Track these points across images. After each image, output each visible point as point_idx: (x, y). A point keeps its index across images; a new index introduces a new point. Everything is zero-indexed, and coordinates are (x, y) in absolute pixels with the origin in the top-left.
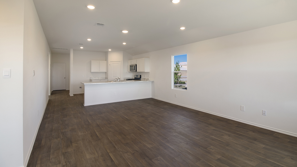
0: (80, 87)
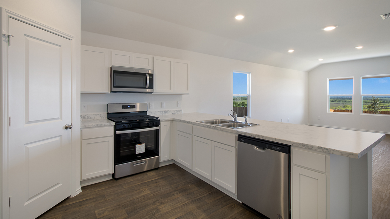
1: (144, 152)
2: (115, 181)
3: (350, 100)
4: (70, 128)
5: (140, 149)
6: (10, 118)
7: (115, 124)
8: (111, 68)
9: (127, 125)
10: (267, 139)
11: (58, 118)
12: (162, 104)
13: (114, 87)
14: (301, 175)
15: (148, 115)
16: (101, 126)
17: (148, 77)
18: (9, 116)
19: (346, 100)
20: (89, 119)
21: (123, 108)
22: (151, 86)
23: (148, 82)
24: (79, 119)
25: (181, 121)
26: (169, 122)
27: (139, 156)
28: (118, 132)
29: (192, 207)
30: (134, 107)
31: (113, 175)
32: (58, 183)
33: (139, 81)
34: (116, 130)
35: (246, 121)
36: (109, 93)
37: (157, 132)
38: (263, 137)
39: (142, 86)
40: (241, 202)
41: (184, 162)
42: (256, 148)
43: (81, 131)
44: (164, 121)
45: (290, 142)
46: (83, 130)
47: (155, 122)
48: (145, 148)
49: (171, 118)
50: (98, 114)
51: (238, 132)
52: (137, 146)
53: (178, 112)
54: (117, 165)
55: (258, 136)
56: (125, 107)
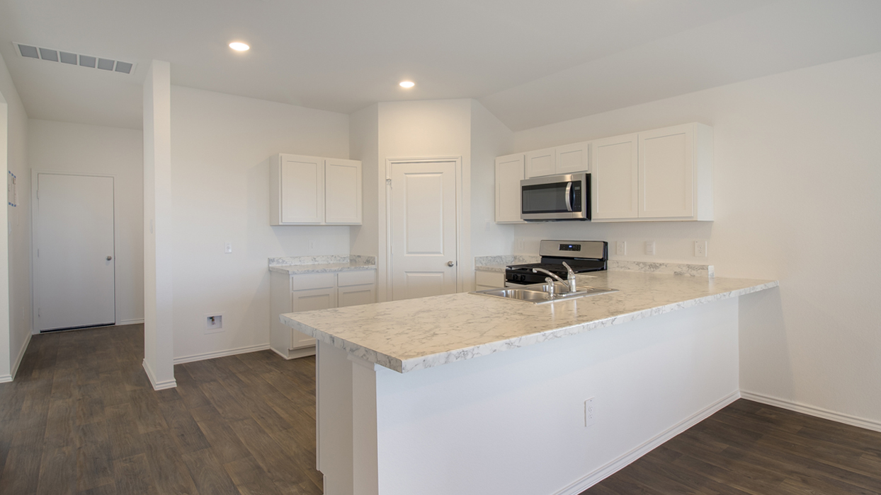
0: (212, 318)
12: (645, 245)
13: (524, 213)
17: (568, 189)
21: (560, 250)
22: (578, 207)
23: (567, 198)
30: (578, 248)
50: (534, 257)
53: (694, 272)
56: (564, 247)
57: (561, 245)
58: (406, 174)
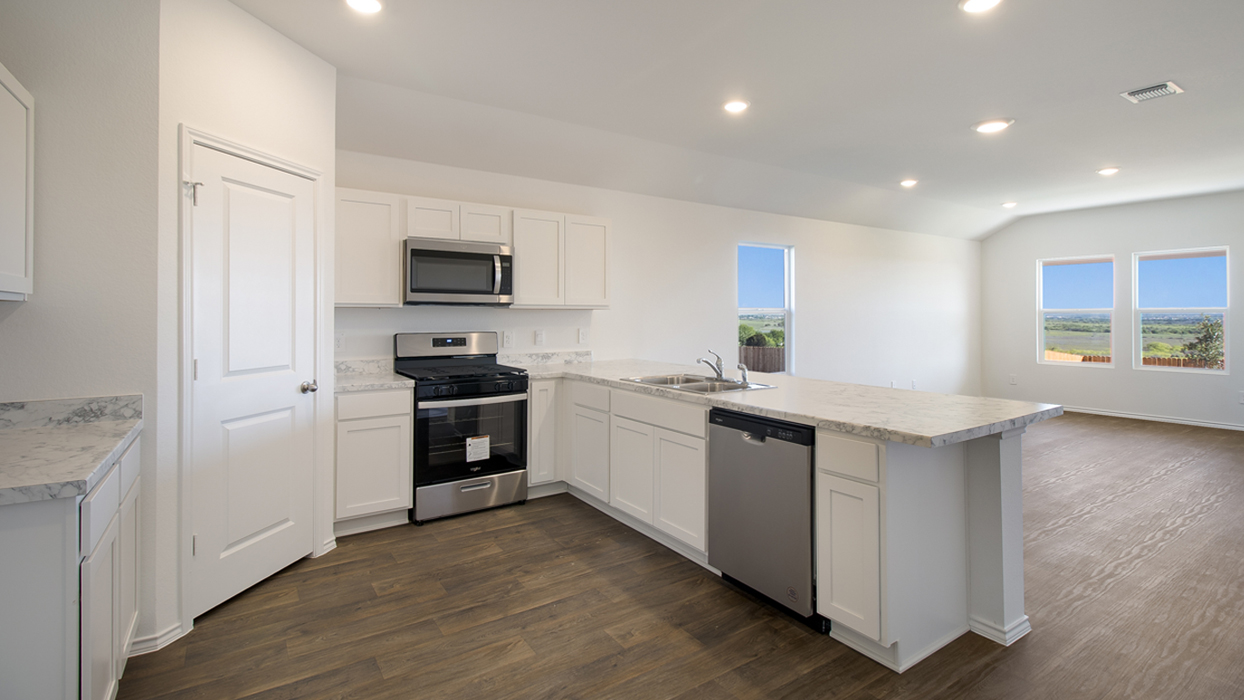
1: (488, 457)
2: (416, 527)
3: (1166, 327)
4: (314, 390)
5: (478, 449)
6: (195, 362)
7: (416, 383)
8: (405, 242)
9: (444, 387)
10: (770, 416)
11: (286, 367)
12: (535, 335)
13: (413, 291)
14: (833, 494)
15: (498, 363)
16: (381, 388)
17: (498, 265)
18: (195, 358)
19: (1155, 326)
20: (349, 373)
21: (434, 346)
22: (507, 288)
23: (498, 276)
24: (332, 371)
25: (582, 378)
26: (553, 382)
27: (475, 467)
28: (422, 405)
29: (600, 581)
30: (461, 342)
31: (411, 513)
32: (286, 520)
33: (475, 274)
34: (417, 399)
35: (744, 379)
36: (401, 305)
37: (522, 407)
38: (761, 410)
39: (484, 287)
40: (720, 574)
41: (591, 486)
42: (746, 437)
43: (336, 399)
44: (539, 380)
45: (813, 418)
46: (340, 397)
47: (518, 381)
48: (491, 448)
49: (559, 371)
50: (373, 361)
51: (710, 400)
52: (469, 440)
53: (581, 359)
54: (419, 486)
55: (752, 408)
56: (439, 342)
57: (434, 340)
58: (224, 179)
